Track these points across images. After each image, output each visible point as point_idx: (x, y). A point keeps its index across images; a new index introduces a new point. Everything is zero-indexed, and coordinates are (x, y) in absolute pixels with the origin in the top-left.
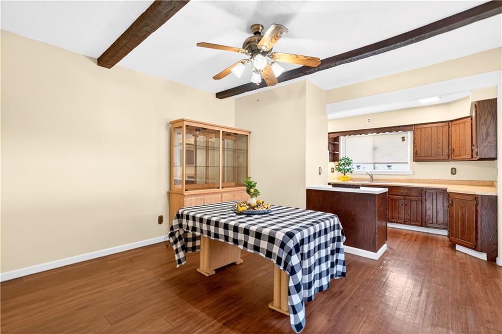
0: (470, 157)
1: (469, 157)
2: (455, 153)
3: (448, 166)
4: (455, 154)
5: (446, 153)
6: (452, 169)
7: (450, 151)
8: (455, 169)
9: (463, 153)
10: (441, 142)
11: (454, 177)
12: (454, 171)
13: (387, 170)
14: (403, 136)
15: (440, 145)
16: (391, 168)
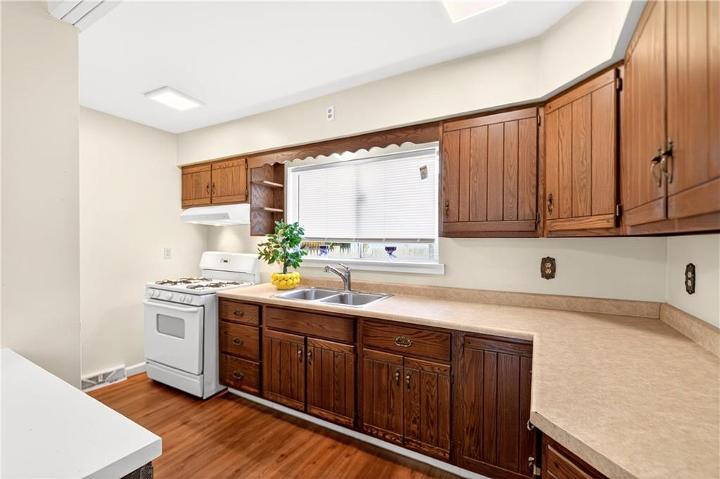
0: (611, 224)
1: (606, 225)
2: (555, 208)
3: (533, 250)
4: (555, 214)
5: (528, 211)
6: (545, 261)
7: (541, 201)
8: (552, 261)
9: (581, 208)
10: (513, 172)
11: (547, 287)
12: (548, 268)
13: (386, 258)
14: (422, 166)
15: (511, 185)
16: (394, 253)
